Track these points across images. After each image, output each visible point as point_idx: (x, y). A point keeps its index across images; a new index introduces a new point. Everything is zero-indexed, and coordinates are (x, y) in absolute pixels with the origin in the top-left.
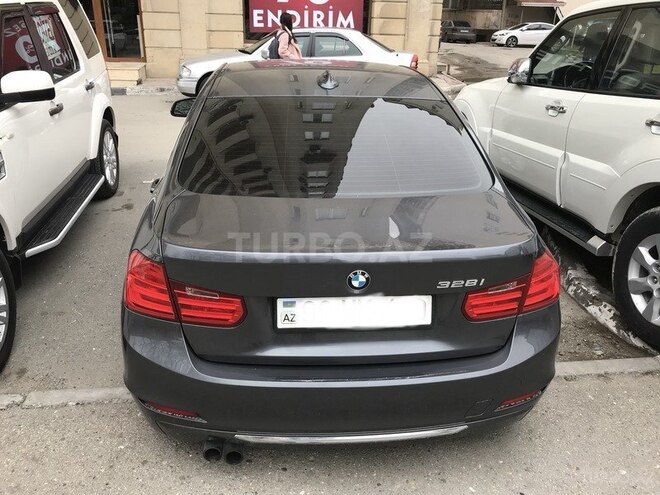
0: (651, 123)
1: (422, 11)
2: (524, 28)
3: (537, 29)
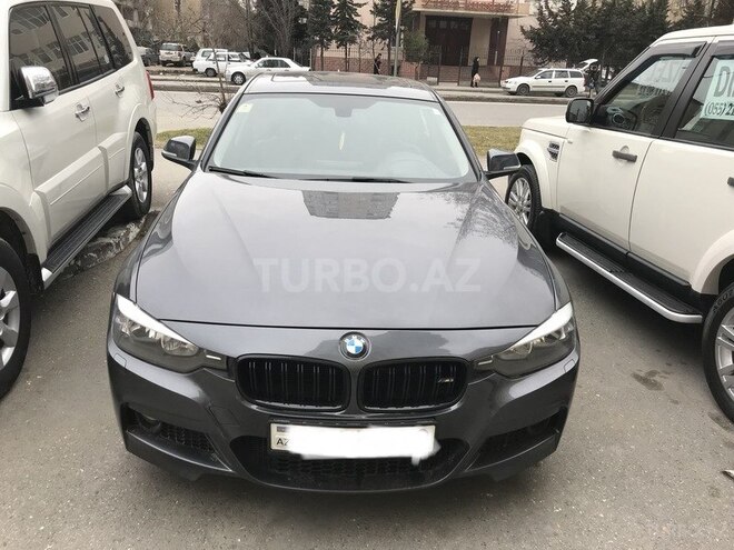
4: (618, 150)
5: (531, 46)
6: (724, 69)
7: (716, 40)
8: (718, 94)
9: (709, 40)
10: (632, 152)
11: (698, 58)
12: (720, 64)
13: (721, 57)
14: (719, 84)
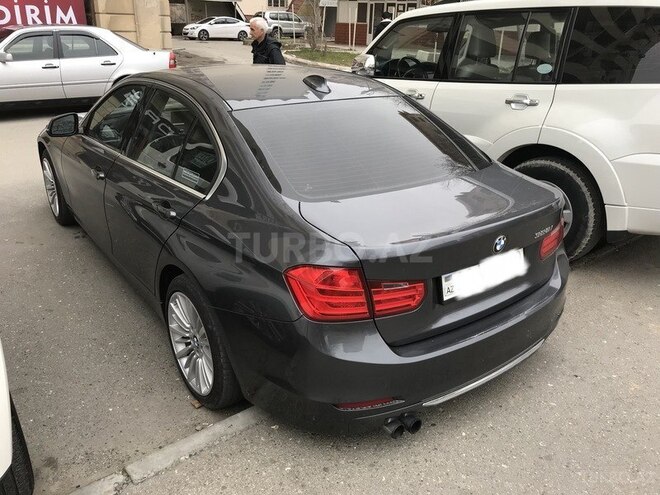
0: (509, 102)
1: (149, 6)
2: (212, 22)
3: (223, 23)
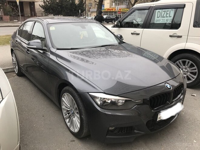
4: (133, 32)
5: (43, 10)
6: (158, 12)
7: (154, 5)
8: (158, 17)
9: (152, 6)
10: (137, 32)
11: (150, 10)
12: (157, 11)
13: (156, 9)
14: (158, 15)
